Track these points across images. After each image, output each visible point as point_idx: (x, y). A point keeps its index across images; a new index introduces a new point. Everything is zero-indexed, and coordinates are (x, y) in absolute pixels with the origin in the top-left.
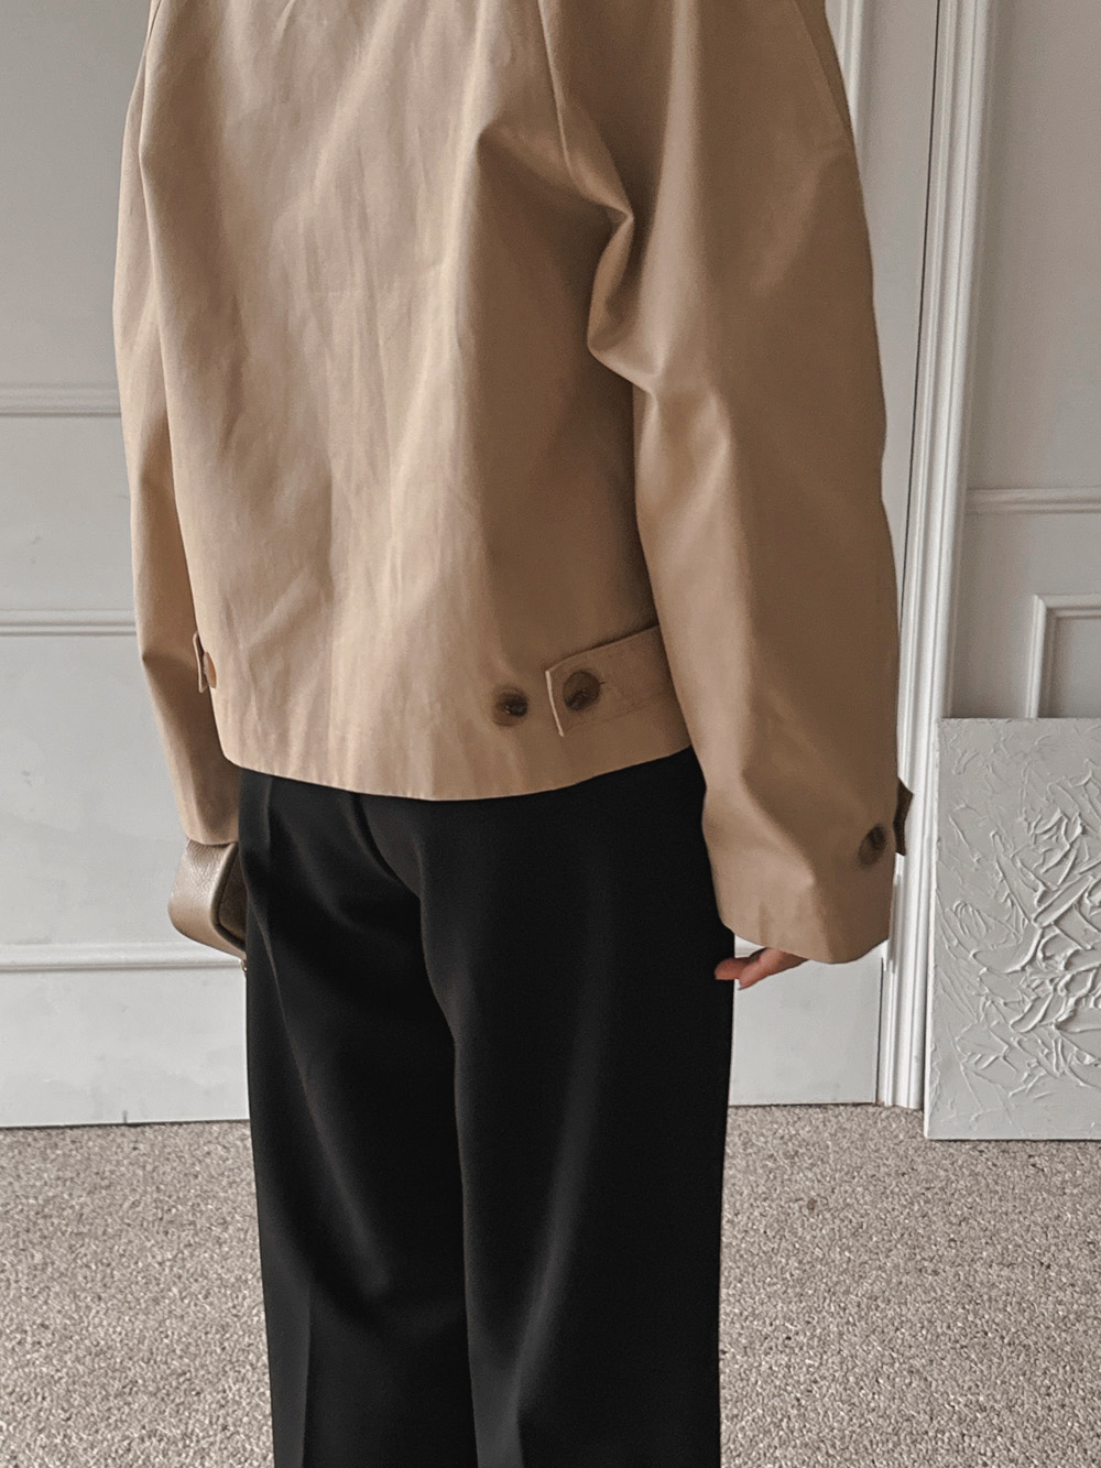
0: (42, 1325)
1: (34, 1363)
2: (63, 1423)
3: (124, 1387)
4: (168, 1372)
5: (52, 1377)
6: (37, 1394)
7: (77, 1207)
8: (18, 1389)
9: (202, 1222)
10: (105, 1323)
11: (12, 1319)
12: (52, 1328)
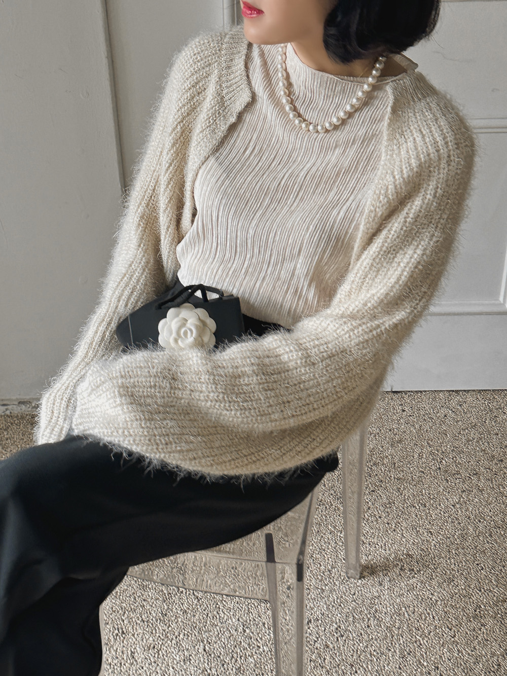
0: (409, 555)
1: (416, 587)
2: (453, 639)
3: (475, 611)
4: (495, 598)
5: (431, 599)
6: (429, 614)
7: (389, 457)
8: (416, 610)
9: (464, 474)
10: (443, 555)
11: (390, 550)
12: (415, 556)
